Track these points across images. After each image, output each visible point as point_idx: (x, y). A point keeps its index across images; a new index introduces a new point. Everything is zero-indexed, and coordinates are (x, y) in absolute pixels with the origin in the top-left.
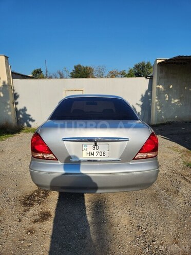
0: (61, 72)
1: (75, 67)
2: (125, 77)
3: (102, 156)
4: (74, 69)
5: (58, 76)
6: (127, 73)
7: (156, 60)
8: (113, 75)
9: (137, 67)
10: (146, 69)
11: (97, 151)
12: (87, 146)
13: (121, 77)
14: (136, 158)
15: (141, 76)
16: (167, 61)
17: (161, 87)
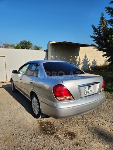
2: (14, 48)
3: (92, 92)
6: (15, 46)
7: (50, 42)
8: (6, 46)
9: (22, 43)
10: (27, 45)
11: (90, 90)
12: (86, 88)
13: (12, 48)
15: (24, 49)
16: (57, 43)
17: (52, 56)
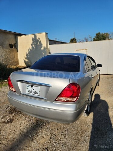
0: (87, 38)
1: (96, 34)
3: (36, 94)
4: (96, 36)
5: (85, 40)
11: (33, 90)
12: (28, 87)
14: (57, 100)
